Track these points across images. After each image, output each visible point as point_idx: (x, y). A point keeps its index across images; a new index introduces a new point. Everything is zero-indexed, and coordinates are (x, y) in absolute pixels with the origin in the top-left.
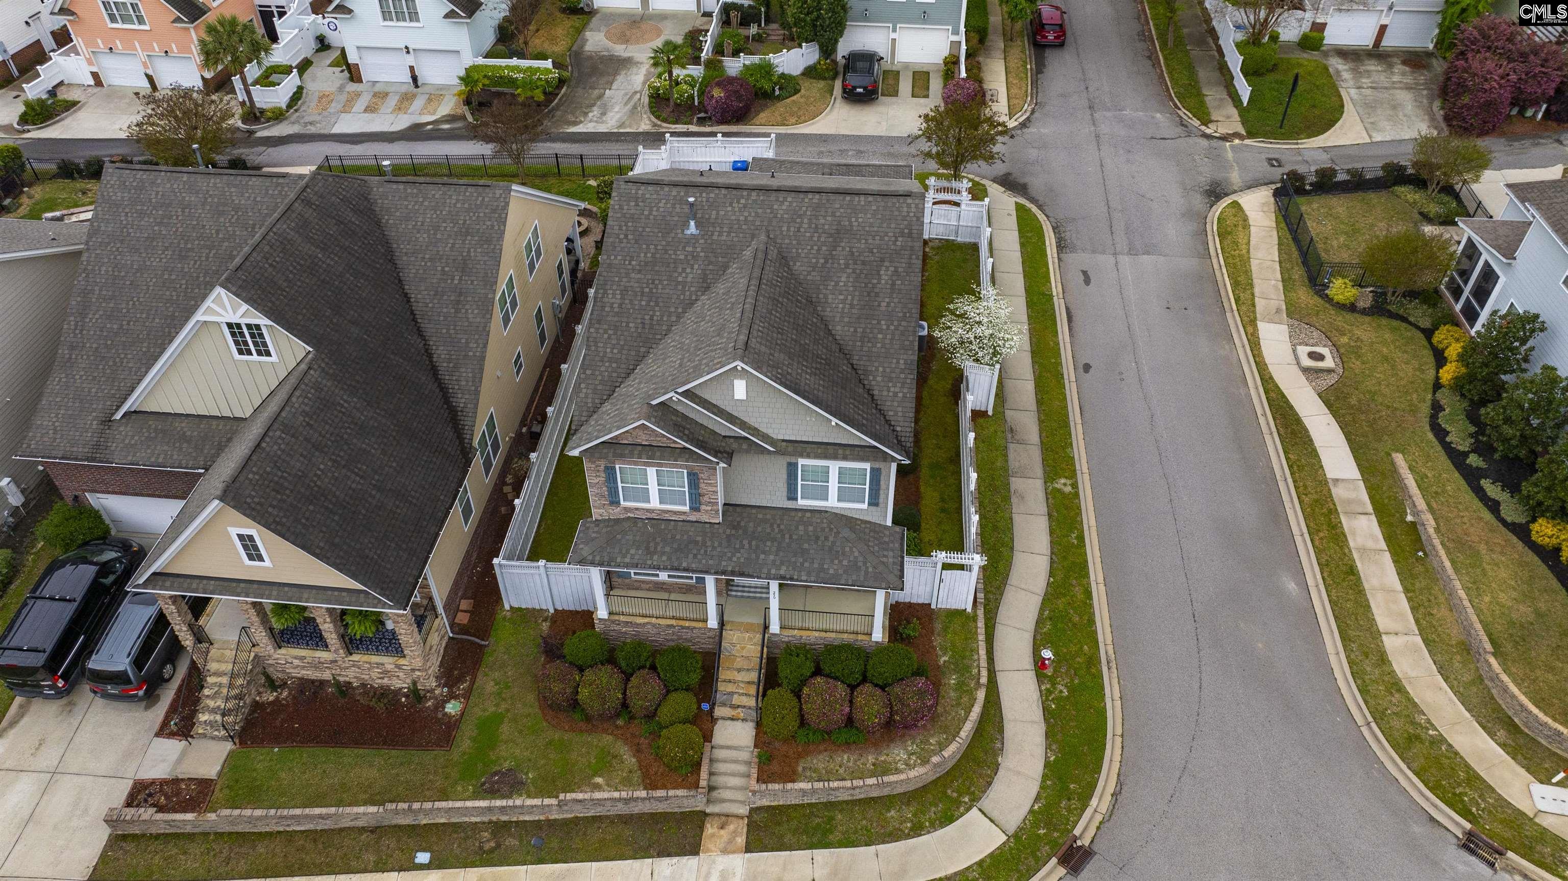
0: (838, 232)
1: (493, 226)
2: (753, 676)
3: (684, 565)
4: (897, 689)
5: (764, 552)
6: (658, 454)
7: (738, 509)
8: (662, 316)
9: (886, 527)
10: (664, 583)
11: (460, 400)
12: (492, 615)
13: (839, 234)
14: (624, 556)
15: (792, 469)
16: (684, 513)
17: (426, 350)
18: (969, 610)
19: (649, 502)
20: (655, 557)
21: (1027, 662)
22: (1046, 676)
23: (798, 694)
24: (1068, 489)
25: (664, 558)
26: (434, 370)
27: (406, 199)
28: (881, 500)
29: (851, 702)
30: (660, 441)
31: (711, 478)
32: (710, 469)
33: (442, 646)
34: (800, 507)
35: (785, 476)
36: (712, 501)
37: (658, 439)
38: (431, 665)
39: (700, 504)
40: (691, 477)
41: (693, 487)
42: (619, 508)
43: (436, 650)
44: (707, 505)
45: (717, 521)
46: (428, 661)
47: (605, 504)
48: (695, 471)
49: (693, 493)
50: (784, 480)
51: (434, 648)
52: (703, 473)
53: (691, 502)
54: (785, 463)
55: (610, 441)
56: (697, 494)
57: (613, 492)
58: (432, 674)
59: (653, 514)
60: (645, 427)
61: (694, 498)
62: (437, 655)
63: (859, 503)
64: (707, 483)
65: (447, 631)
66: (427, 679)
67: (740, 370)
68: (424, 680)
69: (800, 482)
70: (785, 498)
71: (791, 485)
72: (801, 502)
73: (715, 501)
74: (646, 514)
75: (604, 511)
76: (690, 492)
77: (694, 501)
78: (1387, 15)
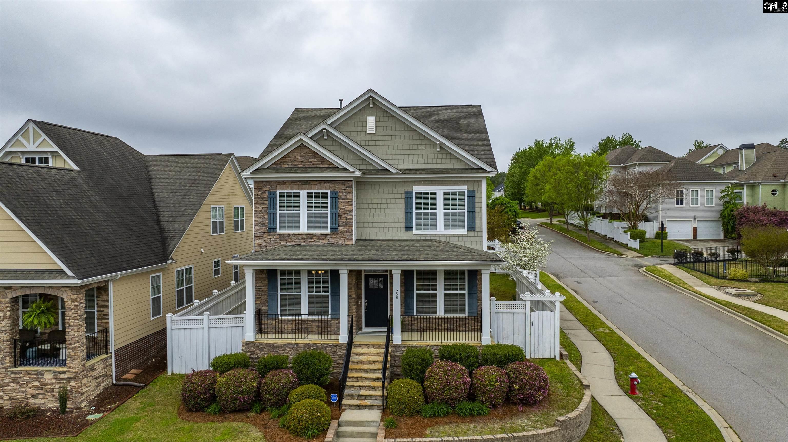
0: (430, 115)
1: (217, 167)
2: (379, 375)
3: (324, 258)
4: (512, 365)
7: (368, 242)
10: (303, 321)
11: (171, 233)
12: (155, 377)
14: (275, 257)
15: (408, 196)
16: (326, 235)
17: (157, 213)
18: (558, 358)
19: (299, 228)
20: (300, 256)
21: (618, 392)
22: (639, 398)
24: (607, 331)
25: (308, 256)
26: (158, 221)
27: (168, 161)
28: (477, 224)
30: (311, 162)
31: (348, 197)
32: (347, 187)
33: (103, 382)
34: (415, 238)
35: (403, 206)
36: (348, 221)
37: (310, 160)
38: (87, 385)
39: (339, 226)
40: (333, 196)
41: (334, 206)
42: (275, 237)
43: (97, 378)
44: (343, 226)
45: (351, 243)
46: (86, 376)
47: (265, 233)
48: (337, 190)
49: (334, 214)
50: (403, 210)
51: (95, 373)
52: (342, 192)
53: (332, 223)
54: (404, 192)
55: (274, 166)
56: (337, 215)
57: (272, 219)
58: (86, 395)
59: (301, 241)
60: (302, 150)
61: (334, 219)
62: (96, 384)
63: (460, 228)
64: (344, 202)
65: (112, 376)
66: (80, 393)
67: (371, 106)
68: (76, 393)
69: (415, 211)
70: (403, 229)
71: (408, 213)
72: (416, 232)
73: (350, 221)
74: (296, 241)
75: (263, 241)
76: (331, 213)
77: (334, 222)
78: (695, 223)
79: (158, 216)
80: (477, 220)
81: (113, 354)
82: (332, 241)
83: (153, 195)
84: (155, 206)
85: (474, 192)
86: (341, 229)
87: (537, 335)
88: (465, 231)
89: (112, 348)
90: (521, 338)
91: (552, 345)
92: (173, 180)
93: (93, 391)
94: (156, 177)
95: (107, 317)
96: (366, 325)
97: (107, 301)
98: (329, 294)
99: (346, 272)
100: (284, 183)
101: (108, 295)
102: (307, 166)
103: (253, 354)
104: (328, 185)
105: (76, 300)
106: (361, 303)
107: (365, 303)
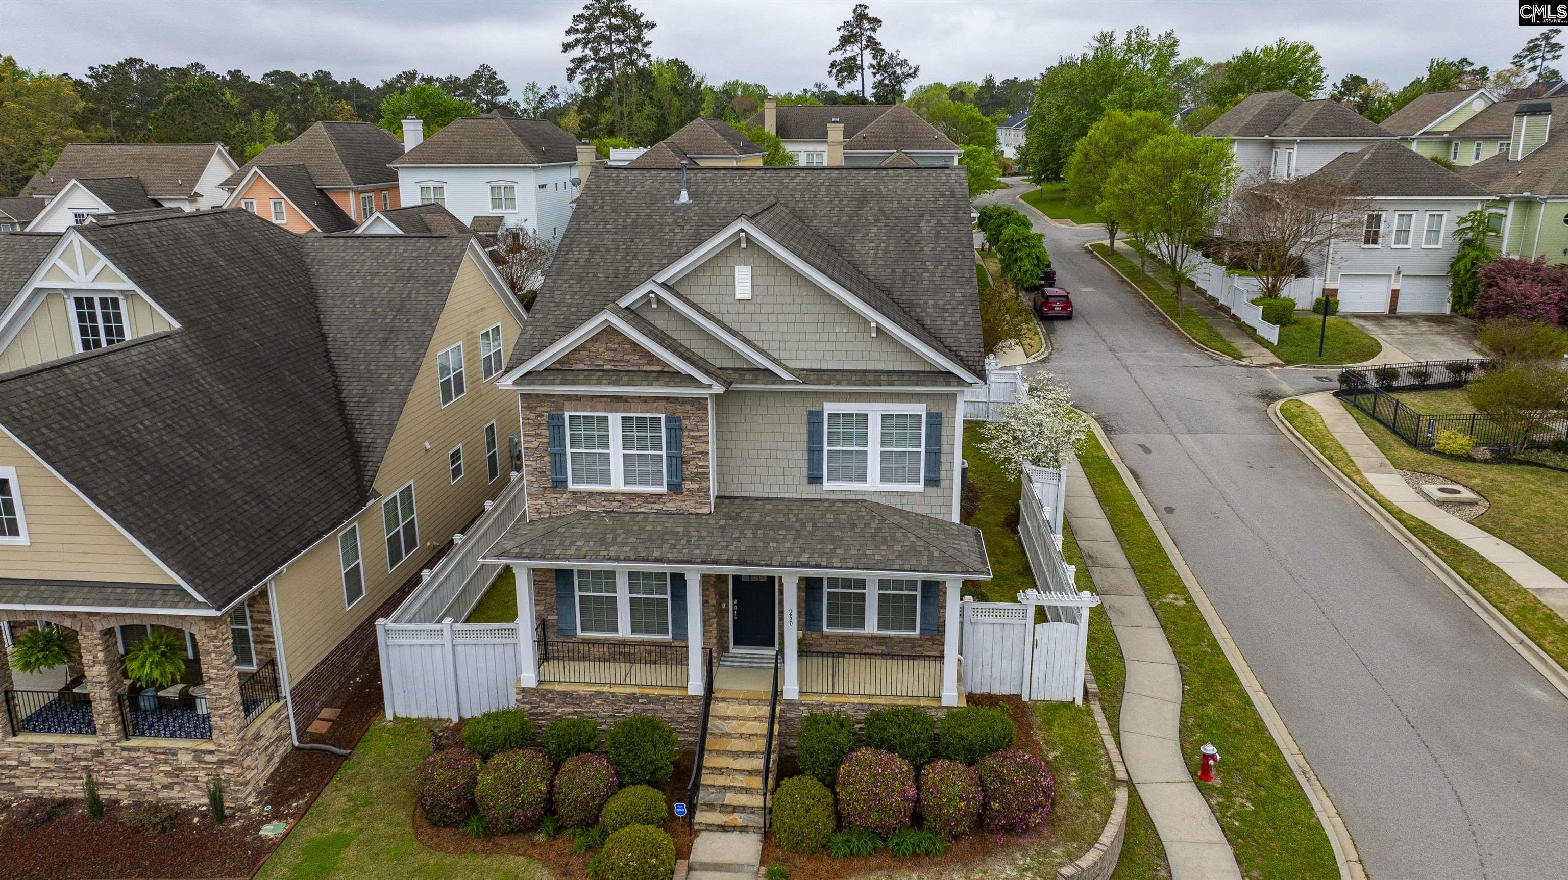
0: (864, 197)
1: (443, 270)
2: (758, 763)
3: (657, 554)
4: (991, 762)
5: (774, 540)
6: (625, 378)
7: (737, 502)
8: (641, 267)
9: (953, 524)
10: (624, 643)
11: (367, 436)
12: (365, 726)
14: (568, 548)
15: (815, 419)
16: (660, 496)
17: (335, 386)
18: (1079, 701)
19: (609, 482)
20: (613, 548)
21: (1179, 771)
23: (831, 783)
24: (1182, 603)
25: (627, 549)
26: (341, 406)
27: (344, 251)
28: (943, 475)
29: (917, 778)
30: (629, 361)
31: (700, 427)
32: (698, 409)
33: (277, 750)
34: (826, 497)
35: (805, 438)
36: (700, 470)
37: (627, 357)
38: (253, 767)
39: (683, 480)
40: (672, 425)
41: (673, 445)
42: (564, 496)
43: (266, 749)
44: (692, 480)
45: (706, 511)
46: (248, 753)
47: (545, 488)
48: (678, 415)
49: (674, 460)
50: (804, 446)
51: (263, 743)
52: (688, 418)
53: (670, 475)
54: (805, 413)
55: (558, 366)
56: (679, 460)
57: (558, 465)
58: (252, 782)
59: (614, 503)
60: (609, 336)
61: (674, 467)
62: (266, 758)
63: (911, 481)
64: (693, 437)
65: (290, 734)
66: (242, 784)
67: (744, 245)
68: (235, 785)
69: (826, 448)
70: (805, 480)
71: (814, 454)
72: (828, 485)
73: (705, 471)
74: (605, 503)
75: (543, 503)
76: (669, 457)
77: (674, 473)
78: (1397, 281)
79: (339, 392)
80: (944, 466)
81: (289, 698)
82: (671, 506)
83: (324, 337)
84: (331, 369)
85: (939, 416)
86: (687, 485)
87: (1043, 663)
88: (920, 487)
89: (286, 689)
90: (1016, 665)
91: (1071, 679)
92: (360, 302)
93: (263, 771)
94: (325, 292)
95: (271, 640)
96: (737, 643)
97: (268, 612)
98: (668, 597)
99: (699, 578)
100: (577, 398)
101: (268, 603)
102: (620, 368)
103: (537, 708)
104: (662, 404)
105: (216, 637)
106: (727, 606)
107: (734, 605)
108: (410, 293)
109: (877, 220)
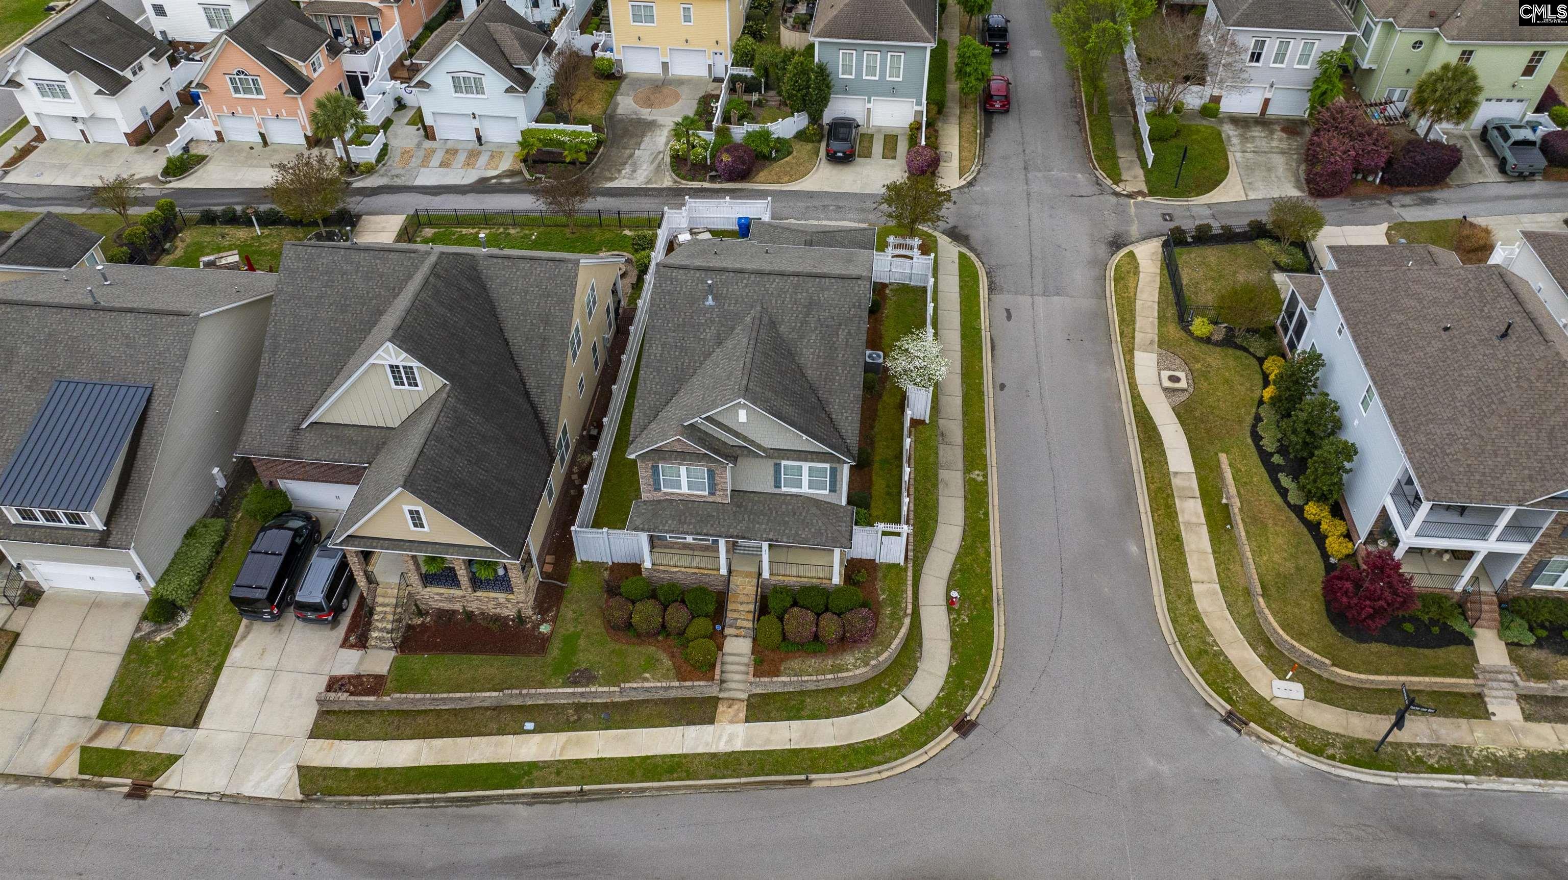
0: (810, 304)
1: (567, 291)
2: (751, 607)
3: (705, 531)
4: (848, 616)
5: (758, 523)
6: (688, 457)
7: (741, 494)
8: (690, 363)
9: (841, 506)
10: (690, 544)
11: (546, 416)
12: (568, 566)
13: (811, 305)
14: (664, 525)
15: (777, 467)
16: (705, 496)
17: (521, 380)
18: (902, 564)
19: (681, 488)
20: (685, 526)
21: (942, 601)
22: (954, 609)
23: (781, 619)
24: (980, 478)
25: (691, 527)
26: (527, 394)
27: (503, 270)
28: (838, 488)
29: (817, 624)
30: (689, 449)
31: (723, 473)
32: (722, 468)
33: (535, 586)
34: (783, 493)
36: (723, 488)
38: (529, 599)
39: (715, 490)
40: (710, 472)
41: (711, 479)
42: (660, 493)
44: (719, 491)
45: (727, 502)
46: (528, 596)
47: (651, 490)
48: (713, 469)
50: (772, 474)
51: (531, 585)
52: (717, 470)
53: (709, 489)
54: (773, 463)
56: (713, 483)
57: (657, 482)
58: (530, 605)
59: (684, 501)
61: (711, 486)
62: (533, 593)
63: (823, 490)
64: (720, 477)
65: (538, 576)
66: (527, 609)
67: (742, 405)
68: (525, 609)
69: (783, 476)
70: (773, 486)
71: (777, 478)
72: (784, 489)
73: (725, 488)
74: (679, 501)
75: (650, 494)
76: (709, 482)
77: (711, 488)
78: (1269, 91)
79: (524, 384)
81: (536, 563)
82: (710, 499)
83: (506, 342)
84: (516, 367)
85: (836, 468)
87: (885, 550)
88: (827, 492)
90: (873, 549)
91: (898, 556)
92: (522, 314)
93: (532, 596)
102: (685, 451)
108: (550, 309)
109: (816, 328)
